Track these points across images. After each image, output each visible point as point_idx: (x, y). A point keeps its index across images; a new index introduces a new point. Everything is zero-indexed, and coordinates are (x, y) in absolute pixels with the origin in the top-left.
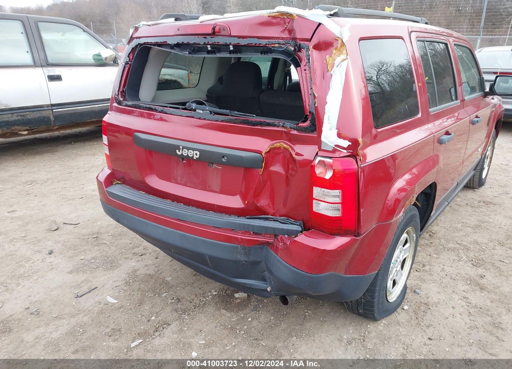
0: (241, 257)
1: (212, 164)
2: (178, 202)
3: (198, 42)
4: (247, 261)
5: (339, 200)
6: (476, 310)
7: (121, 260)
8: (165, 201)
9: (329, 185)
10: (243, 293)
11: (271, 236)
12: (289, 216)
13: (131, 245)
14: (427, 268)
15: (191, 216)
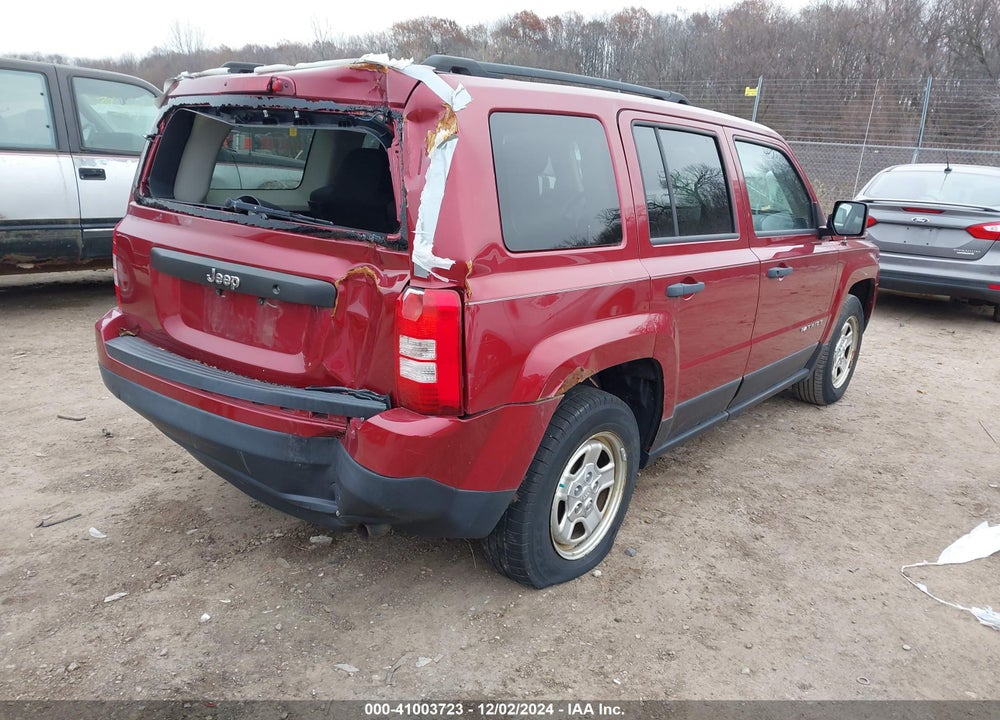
0: (294, 456)
1: (263, 299)
2: (210, 364)
3: (250, 105)
4: (305, 464)
5: (432, 355)
6: (720, 585)
7: (137, 477)
8: (191, 361)
9: (418, 331)
10: (325, 537)
11: (342, 420)
12: (372, 388)
13: (164, 457)
14: (667, 519)
15: (219, 383)
